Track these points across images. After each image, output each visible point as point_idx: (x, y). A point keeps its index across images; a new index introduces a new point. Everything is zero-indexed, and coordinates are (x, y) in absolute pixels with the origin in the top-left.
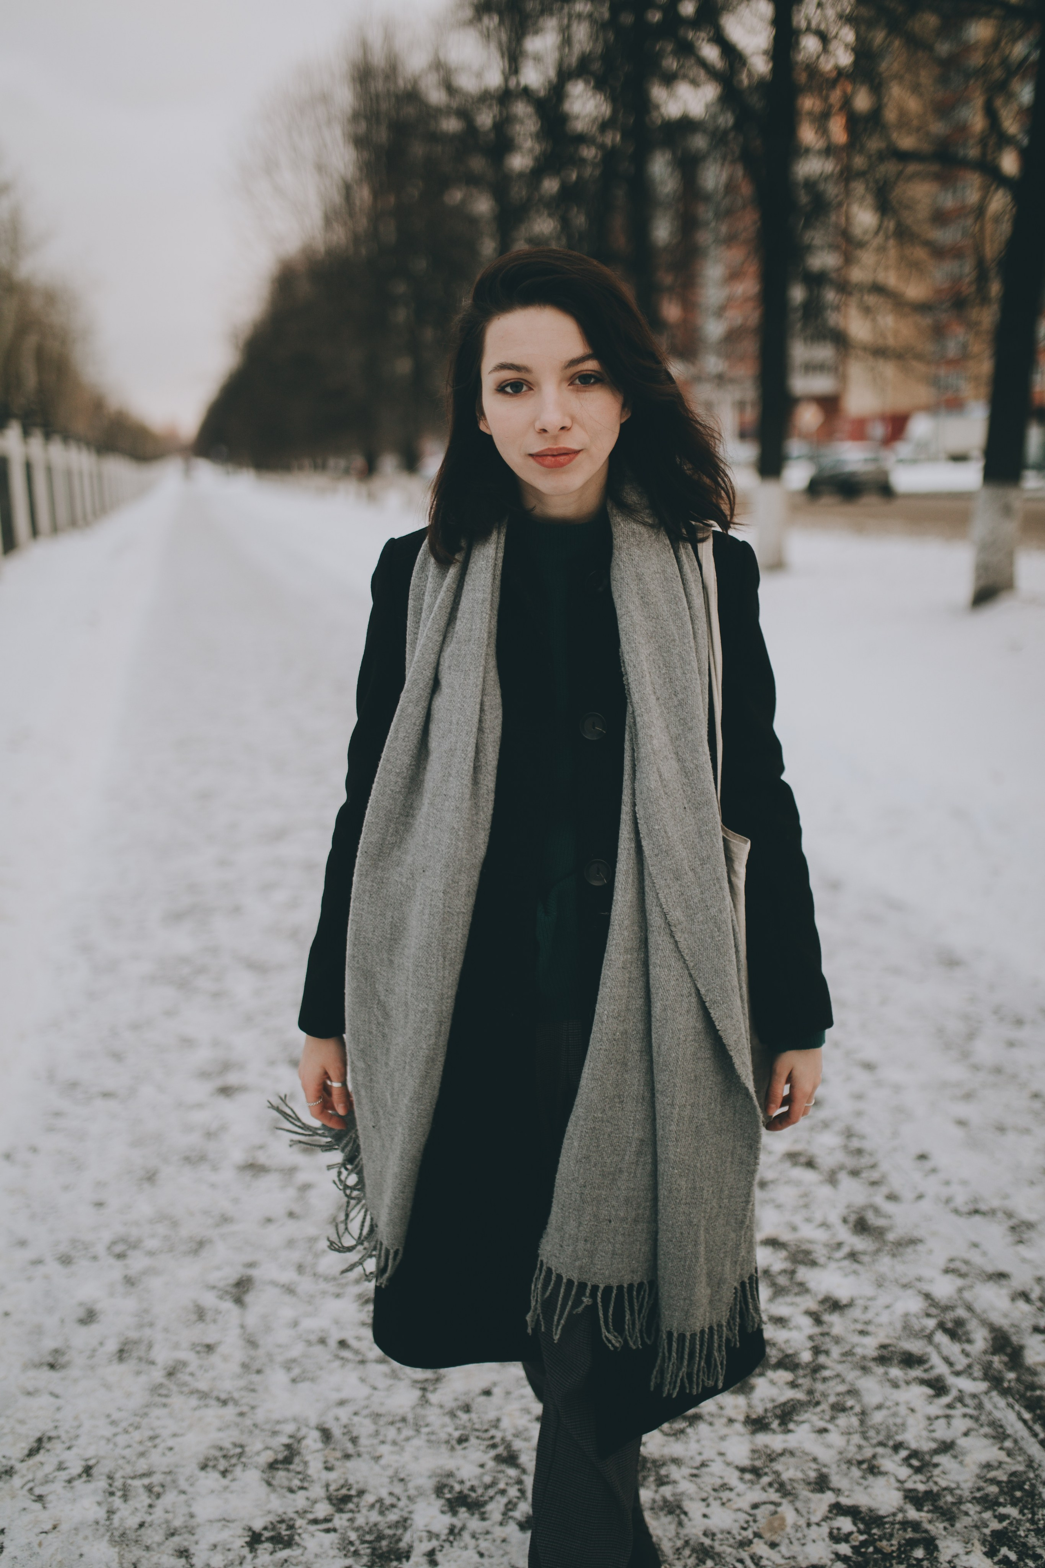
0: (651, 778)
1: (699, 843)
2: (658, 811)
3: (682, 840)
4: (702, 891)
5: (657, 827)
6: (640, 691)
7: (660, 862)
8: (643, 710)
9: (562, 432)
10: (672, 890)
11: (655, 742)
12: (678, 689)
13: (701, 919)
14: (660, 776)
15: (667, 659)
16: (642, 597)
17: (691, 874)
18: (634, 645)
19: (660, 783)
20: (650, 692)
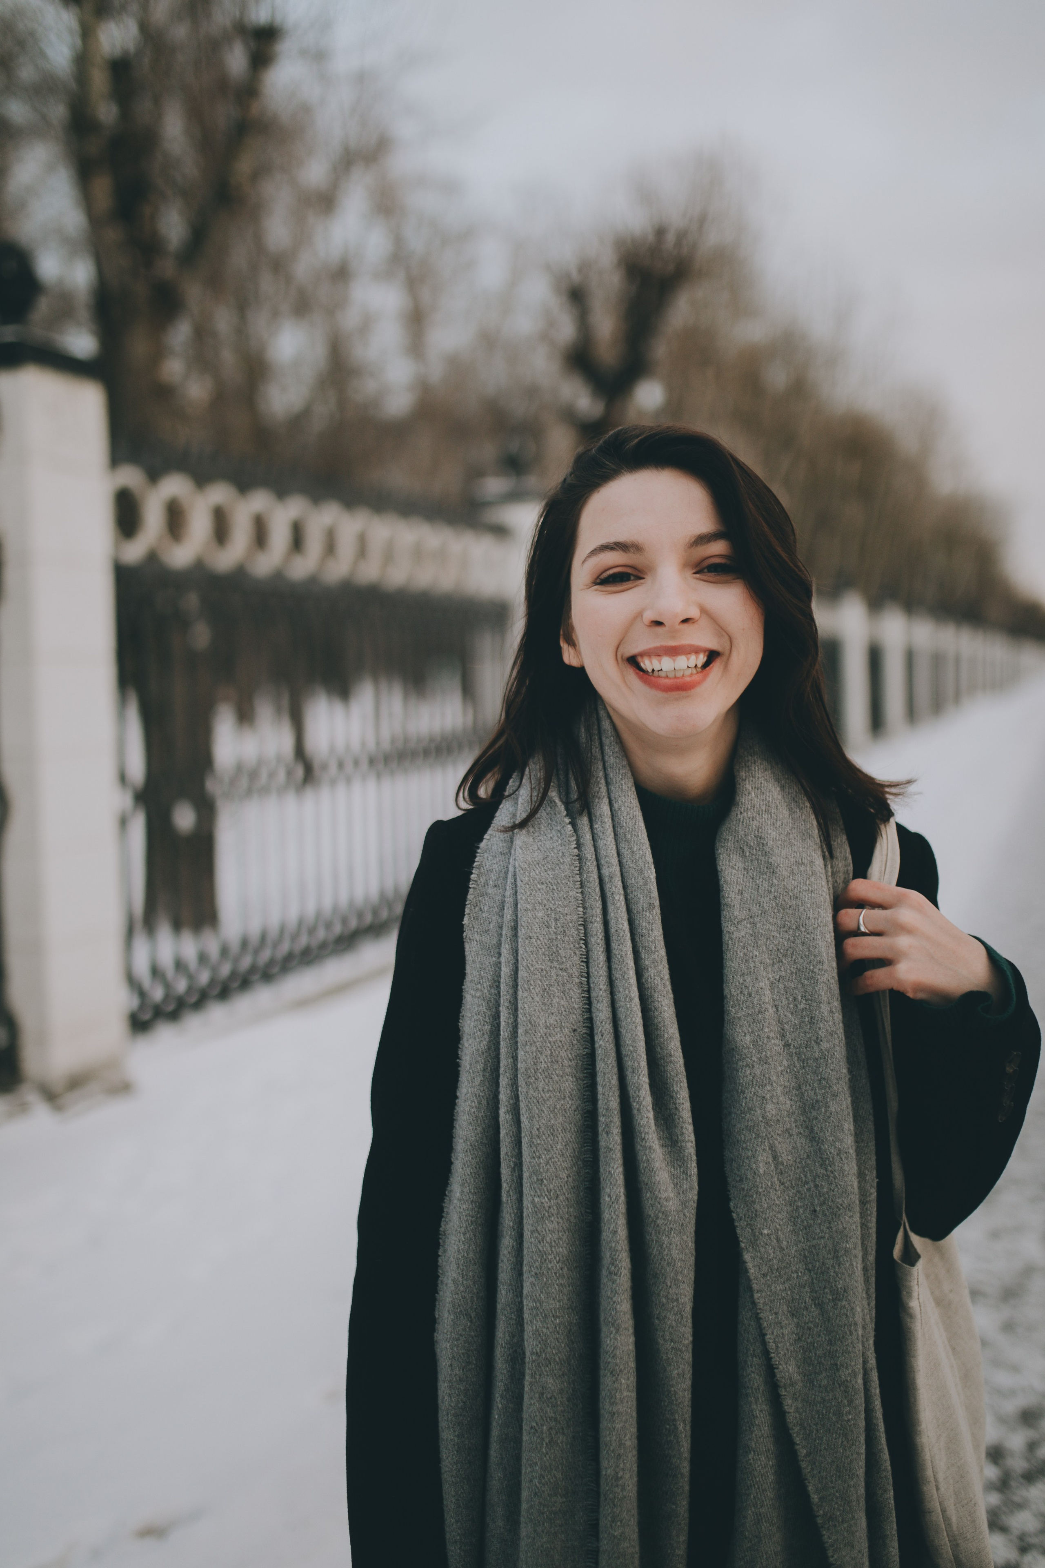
0: (760, 1158)
1: (833, 1266)
2: (769, 1208)
3: (805, 1257)
4: (830, 1340)
5: (766, 1232)
6: (752, 1032)
7: (769, 1286)
8: (754, 1059)
9: (685, 626)
10: (786, 1332)
11: (770, 1107)
12: (822, 1033)
13: (825, 1382)
14: (775, 1158)
15: (810, 989)
16: (775, 897)
17: (814, 1310)
18: (752, 965)
19: (773, 1167)
20: (772, 1035)
